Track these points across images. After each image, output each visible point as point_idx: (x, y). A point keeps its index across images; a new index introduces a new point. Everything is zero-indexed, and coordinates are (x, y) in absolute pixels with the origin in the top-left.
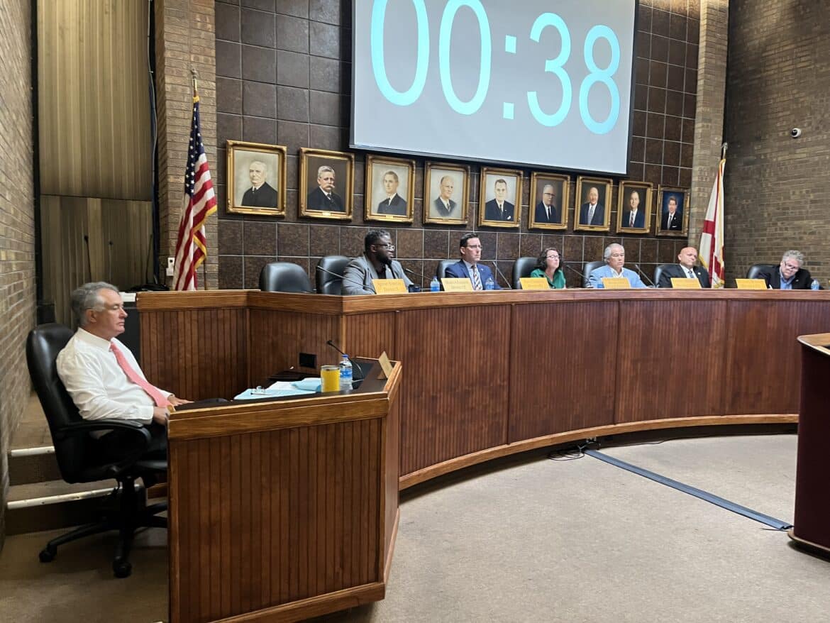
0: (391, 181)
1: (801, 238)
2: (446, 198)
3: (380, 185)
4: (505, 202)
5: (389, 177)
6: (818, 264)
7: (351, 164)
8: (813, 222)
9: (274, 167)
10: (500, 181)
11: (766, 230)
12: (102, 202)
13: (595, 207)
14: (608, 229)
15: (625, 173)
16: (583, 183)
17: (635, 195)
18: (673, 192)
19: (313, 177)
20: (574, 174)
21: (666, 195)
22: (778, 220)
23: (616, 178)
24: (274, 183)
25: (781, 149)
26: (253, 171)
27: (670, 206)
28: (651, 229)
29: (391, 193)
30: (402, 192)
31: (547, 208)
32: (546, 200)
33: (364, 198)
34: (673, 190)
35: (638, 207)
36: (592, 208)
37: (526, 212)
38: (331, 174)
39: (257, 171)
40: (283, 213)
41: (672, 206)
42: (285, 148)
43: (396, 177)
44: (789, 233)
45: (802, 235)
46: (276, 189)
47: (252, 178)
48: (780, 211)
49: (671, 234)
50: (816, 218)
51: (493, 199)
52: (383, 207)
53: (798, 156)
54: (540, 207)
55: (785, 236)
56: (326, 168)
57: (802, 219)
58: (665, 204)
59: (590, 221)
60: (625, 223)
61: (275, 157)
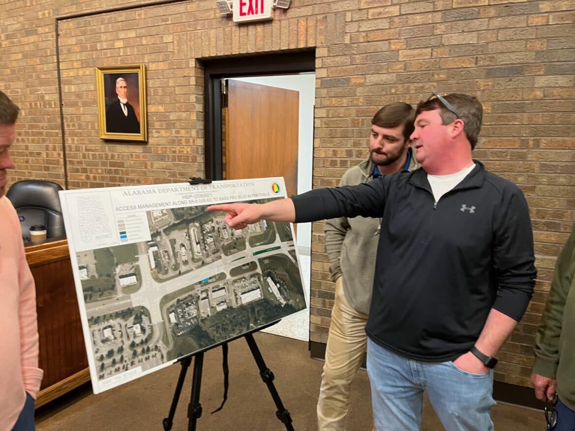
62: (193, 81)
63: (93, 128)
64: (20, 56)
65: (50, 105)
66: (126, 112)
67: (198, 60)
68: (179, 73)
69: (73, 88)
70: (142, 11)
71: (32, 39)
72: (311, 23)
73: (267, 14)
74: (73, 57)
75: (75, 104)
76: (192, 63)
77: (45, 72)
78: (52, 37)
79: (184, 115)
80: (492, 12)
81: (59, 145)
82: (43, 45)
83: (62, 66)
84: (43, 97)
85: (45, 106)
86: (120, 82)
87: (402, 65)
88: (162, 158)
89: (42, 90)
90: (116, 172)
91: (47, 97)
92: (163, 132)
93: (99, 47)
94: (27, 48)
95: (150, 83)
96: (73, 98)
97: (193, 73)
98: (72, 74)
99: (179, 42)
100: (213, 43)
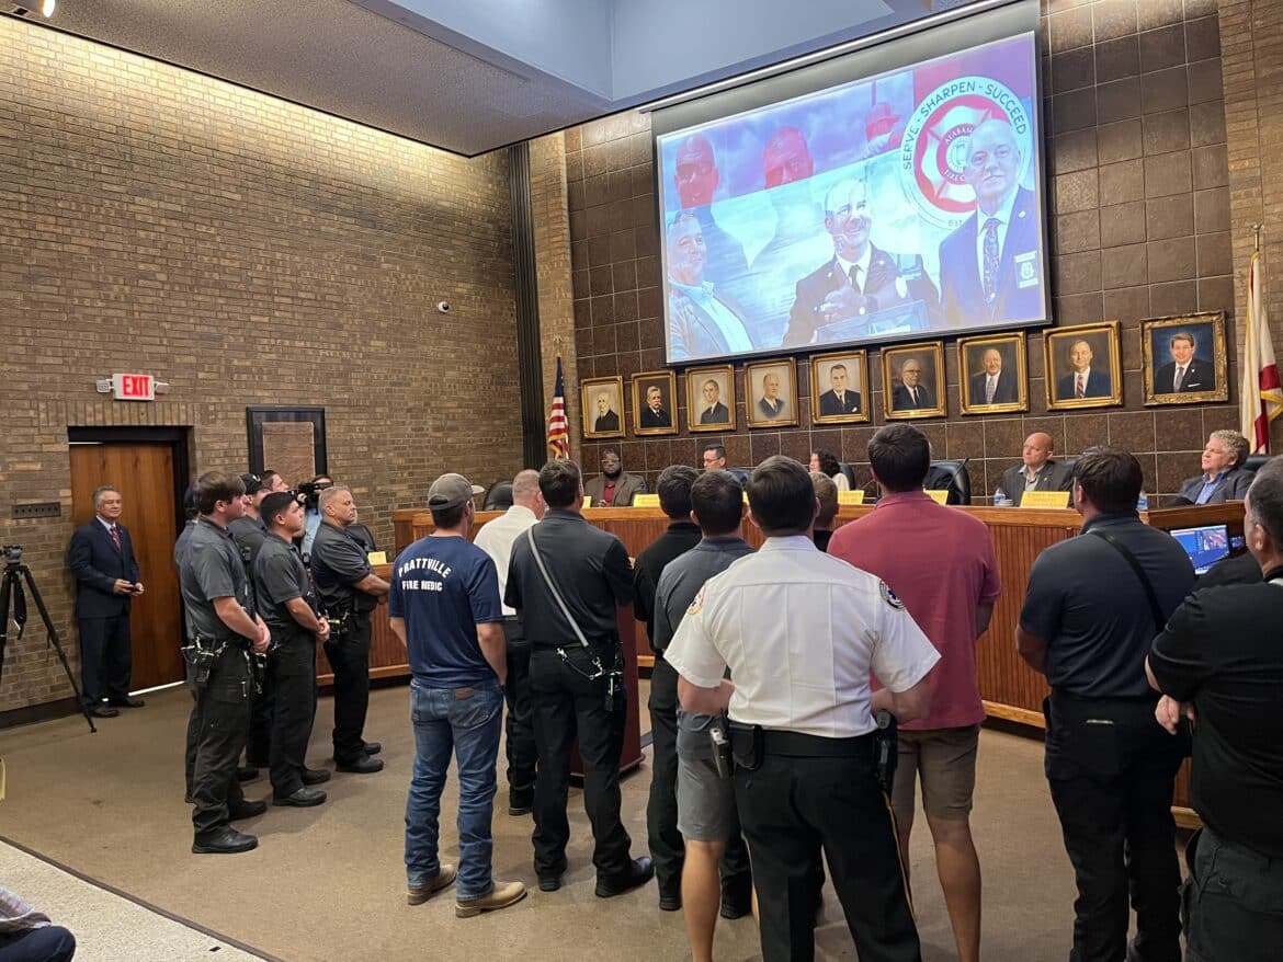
0: (711, 390)
2: (771, 397)
3: (701, 394)
4: (847, 391)
5: (710, 386)
7: (672, 381)
10: (837, 367)
13: (996, 378)
14: (1025, 408)
16: (969, 348)
17: (1082, 348)
20: (948, 339)
23: (1031, 330)
26: (600, 401)
27: (1174, 352)
29: (712, 401)
31: (911, 390)
32: (909, 379)
34: (1181, 322)
35: (1090, 364)
36: (993, 381)
37: (879, 401)
38: (657, 393)
39: (604, 401)
41: (1182, 353)
42: (620, 378)
43: (716, 384)
46: (617, 414)
47: (600, 408)
49: (1183, 400)
52: (706, 417)
54: (899, 391)
56: (653, 388)
58: (1161, 351)
59: (990, 398)
60: (1066, 390)
61: (613, 387)
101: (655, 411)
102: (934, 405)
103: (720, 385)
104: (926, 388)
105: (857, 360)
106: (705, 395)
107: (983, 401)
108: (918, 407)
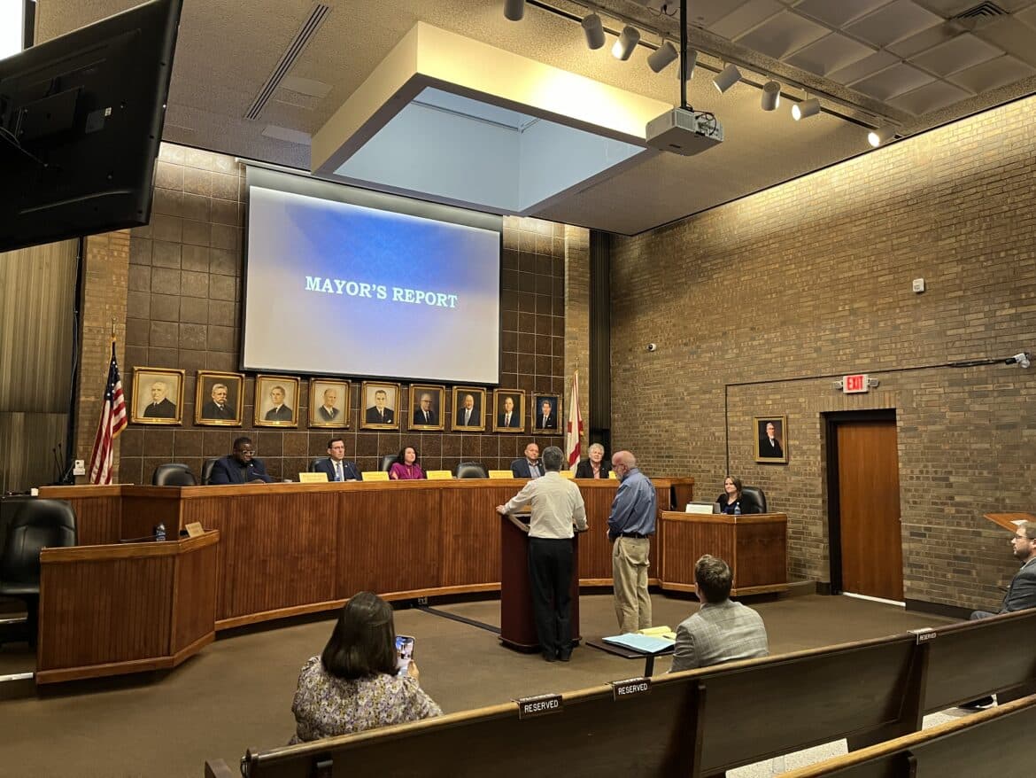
0: (278, 394)
1: (660, 435)
2: (329, 406)
3: (268, 396)
4: (386, 410)
5: (277, 391)
6: (671, 457)
7: (242, 382)
8: (667, 422)
9: (174, 387)
10: (380, 392)
11: (638, 428)
12: (25, 416)
13: (470, 411)
14: (484, 430)
15: (497, 382)
16: (459, 392)
17: (509, 400)
18: (546, 398)
19: (208, 393)
20: (449, 384)
21: (539, 400)
22: (646, 419)
23: (490, 387)
24: (173, 399)
25: (646, 360)
26: (154, 390)
27: (544, 409)
28: (526, 428)
29: (279, 403)
30: (288, 404)
31: (425, 413)
32: (424, 406)
33: (254, 408)
34: (546, 395)
35: (513, 410)
36: (469, 412)
37: (405, 417)
38: (224, 390)
39: (159, 390)
40: (180, 422)
41: (546, 409)
42: (183, 372)
43: (283, 391)
44: (653, 431)
45: (661, 433)
46: (174, 403)
47: (154, 395)
48: (647, 412)
49: (546, 432)
50: (669, 418)
51: (374, 405)
52: (271, 415)
53: (655, 366)
54: (418, 413)
55: (651, 433)
56: (220, 385)
57: (660, 419)
58: (539, 407)
59: (466, 422)
60: (501, 423)
61: (175, 378)
62: (818, 426)
63: (749, 454)
64: (698, 407)
65: (719, 439)
66: (773, 445)
67: (821, 413)
68: (809, 421)
69: (736, 429)
70: (785, 383)
71: (707, 396)
72: (892, 395)
73: (865, 390)
74: (737, 409)
75: (737, 439)
76: (818, 415)
77: (718, 418)
78: (722, 396)
79: (813, 447)
80: (995, 394)
81: (724, 465)
82: (715, 401)
83: (728, 415)
84: (714, 434)
85: (715, 439)
86: (770, 426)
87: (948, 421)
88: (797, 474)
89: (713, 429)
90: (765, 483)
91: (717, 434)
92: (798, 458)
93: (755, 403)
94: (703, 402)
95: (790, 426)
96: (736, 435)
97: (818, 421)
98: (735, 419)
99: (809, 402)
100: (831, 403)
101: (219, 406)
102: (438, 424)
103: (286, 392)
104: (434, 412)
105: (394, 390)
106: (271, 398)
107: (463, 424)
108: (428, 424)
